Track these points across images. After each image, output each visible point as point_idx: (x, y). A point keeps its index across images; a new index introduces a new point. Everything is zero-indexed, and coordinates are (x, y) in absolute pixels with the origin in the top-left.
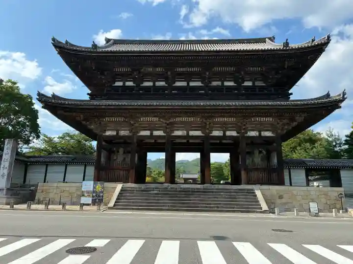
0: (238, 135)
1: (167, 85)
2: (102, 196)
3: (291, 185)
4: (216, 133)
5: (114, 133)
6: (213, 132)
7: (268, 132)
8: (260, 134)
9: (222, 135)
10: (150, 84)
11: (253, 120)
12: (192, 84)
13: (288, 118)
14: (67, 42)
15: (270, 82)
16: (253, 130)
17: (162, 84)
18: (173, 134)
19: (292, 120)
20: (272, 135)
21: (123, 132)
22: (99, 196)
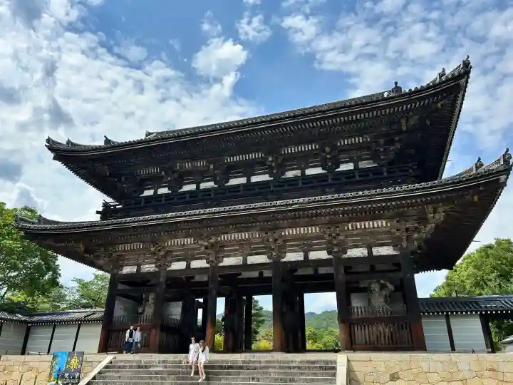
0: (331, 257)
1: (216, 186)
2: (79, 378)
3: (453, 349)
4: (292, 257)
5: (134, 269)
6: (287, 254)
7: (386, 248)
8: (370, 252)
9: (302, 259)
10: (192, 187)
11: (350, 228)
12: (254, 179)
13: (415, 218)
14: (69, 142)
15: (383, 160)
16: (356, 246)
17: (210, 184)
18: (221, 264)
19: (423, 220)
20: (395, 253)
21: (147, 266)
22: (74, 378)
